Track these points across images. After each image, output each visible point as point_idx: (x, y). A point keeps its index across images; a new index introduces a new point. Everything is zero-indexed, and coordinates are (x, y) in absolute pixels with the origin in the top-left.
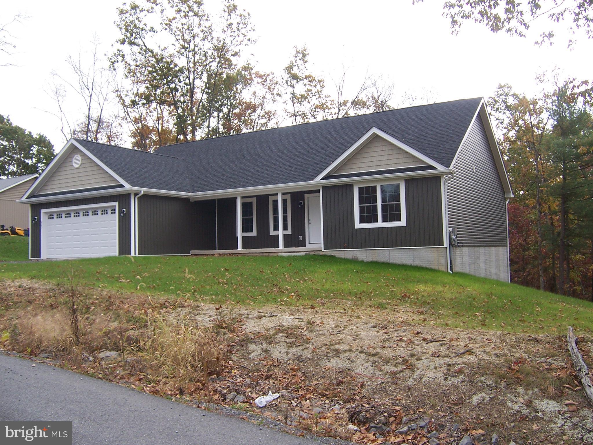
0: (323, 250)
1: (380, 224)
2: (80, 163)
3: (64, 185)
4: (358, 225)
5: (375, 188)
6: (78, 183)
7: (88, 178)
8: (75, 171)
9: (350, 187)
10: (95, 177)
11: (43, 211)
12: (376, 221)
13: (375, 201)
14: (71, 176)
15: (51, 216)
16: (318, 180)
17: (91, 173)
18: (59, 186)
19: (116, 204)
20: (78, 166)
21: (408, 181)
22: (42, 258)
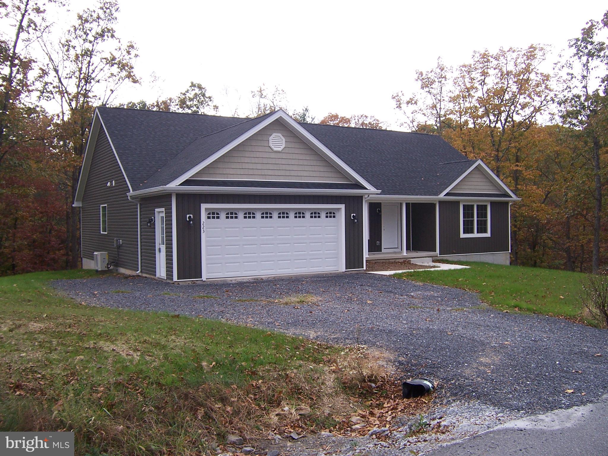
0: (439, 256)
1: (476, 235)
2: (284, 146)
3: (251, 172)
4: (462, 235)
5: (473, 206)
6: (277, 173)
7: (295, 168)
8: (273, 155)
9: (457, 203)
10: (307, 168)
11: (204, 206)
12: (472, 232)
13: (473, 217)
14: (265, 161)
15: (213, 215)
16: (442, 196)
17: (301, 162)
18: (239, 172)
19: (342, 207)
20: (280, 149)
21: (492, 203)
22: (204, 278)
